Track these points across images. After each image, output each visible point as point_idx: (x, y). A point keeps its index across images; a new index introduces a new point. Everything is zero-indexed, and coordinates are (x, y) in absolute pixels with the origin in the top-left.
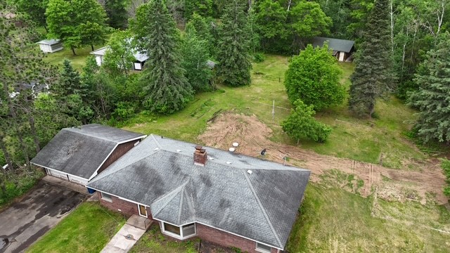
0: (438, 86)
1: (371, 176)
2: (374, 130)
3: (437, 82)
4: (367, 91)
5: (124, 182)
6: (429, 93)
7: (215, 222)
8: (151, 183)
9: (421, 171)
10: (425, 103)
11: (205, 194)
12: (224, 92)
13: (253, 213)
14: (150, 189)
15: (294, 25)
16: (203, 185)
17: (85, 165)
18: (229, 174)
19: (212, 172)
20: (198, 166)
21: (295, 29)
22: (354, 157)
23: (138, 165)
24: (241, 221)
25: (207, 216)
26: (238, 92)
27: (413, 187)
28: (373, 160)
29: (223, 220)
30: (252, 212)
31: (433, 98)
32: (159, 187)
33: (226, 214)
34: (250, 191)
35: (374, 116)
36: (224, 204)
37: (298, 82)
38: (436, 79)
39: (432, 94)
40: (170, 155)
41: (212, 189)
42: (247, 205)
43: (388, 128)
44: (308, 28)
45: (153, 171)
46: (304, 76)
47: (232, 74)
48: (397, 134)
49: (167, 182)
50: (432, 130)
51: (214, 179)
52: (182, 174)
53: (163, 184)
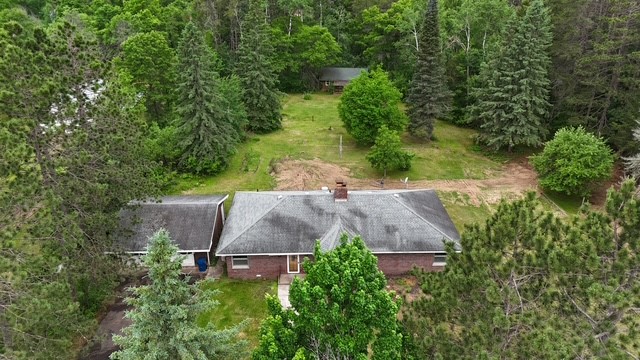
0: (500, 94)
1: (470, 188)
2: (442, 151)
3: (497, 91)
4: (429, 112)
5: (266, 238)
6: (492, 103)
7: (391, 247)
8: (299, 231)
9: (504, 176)
10: (490, 113)
11: (364, 225)
12: (258, 140)
13: (423, 230)
14: (301, 237)
15: (304, 55)
16: (357, 218)
17: (191, 236)
18: (378, 202)
19: (358, 204)
20: (341, 203)
21: (306, 59)
22: (443, 177)
23: (270, 217)
24: (417, 239)
25: (380, 244)
26: (274, 137)
27: (508, 190)
28: (462, 176)
29: (398, 244)
30: (422, 228)
31: (497, 107)
32: (311, 232)
33: (398, 238)
34: (408, 211)
35: (433, 139)
36: (390, 230)
37: (364, 111)
38: (496, 89)
39: (495, 104)
40: (301, 199)
41: (369, 220)
42: (413, 224)
43: (453, 147)
44: (322, 56)
45: (293, 219)
46: (369, 104)
47: (263, 117)
48: (464, 151)
49: (316, 225)
50: (501, 138)
51: (364, 209)
52: (327, 214)
53: (312, 228)
